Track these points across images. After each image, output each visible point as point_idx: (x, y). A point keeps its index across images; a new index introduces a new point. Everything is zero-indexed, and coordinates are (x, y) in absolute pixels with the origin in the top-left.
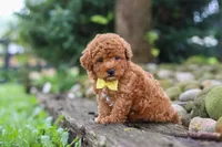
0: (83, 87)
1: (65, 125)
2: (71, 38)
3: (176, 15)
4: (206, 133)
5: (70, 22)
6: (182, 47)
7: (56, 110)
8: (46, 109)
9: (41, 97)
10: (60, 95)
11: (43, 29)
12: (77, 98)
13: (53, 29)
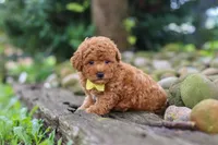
0: (59, 76)
1: (40, 115)
2: (47, 27)
3: (153, 2)
5: (45, 11)
6: (159, 34)
7: (31, 101)
8: (21, 99)
9: (17, 87)
10: (36, 85)
11: (18, 17)
12: (53, 88)
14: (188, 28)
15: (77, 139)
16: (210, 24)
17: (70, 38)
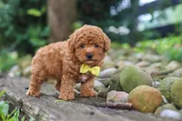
1: (6, 98)
2: (11, 28)
3: (96, 9)
4: (120, 103)
5: (10, 15)
12: (15, 77)
15: (38, 117)
16: (141, 27)
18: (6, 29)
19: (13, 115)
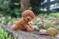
0: (12, 22)
1: (7, 31)
2: (9, 9)
3: (36, 3)
4: (44, 33)
5: (8, 5)
6: (38, 11)
7: (5, 28)
8: (2, 27)
9: (1, 24)
10: (6, 24)
11: (1, 6)
12: (10, 24)
13: (4, 6)
14: (45, 10)
15: (17, 37)
16: (51, 9)
17: (15, 12)
18: (7, 9)
19: (9, 37)
